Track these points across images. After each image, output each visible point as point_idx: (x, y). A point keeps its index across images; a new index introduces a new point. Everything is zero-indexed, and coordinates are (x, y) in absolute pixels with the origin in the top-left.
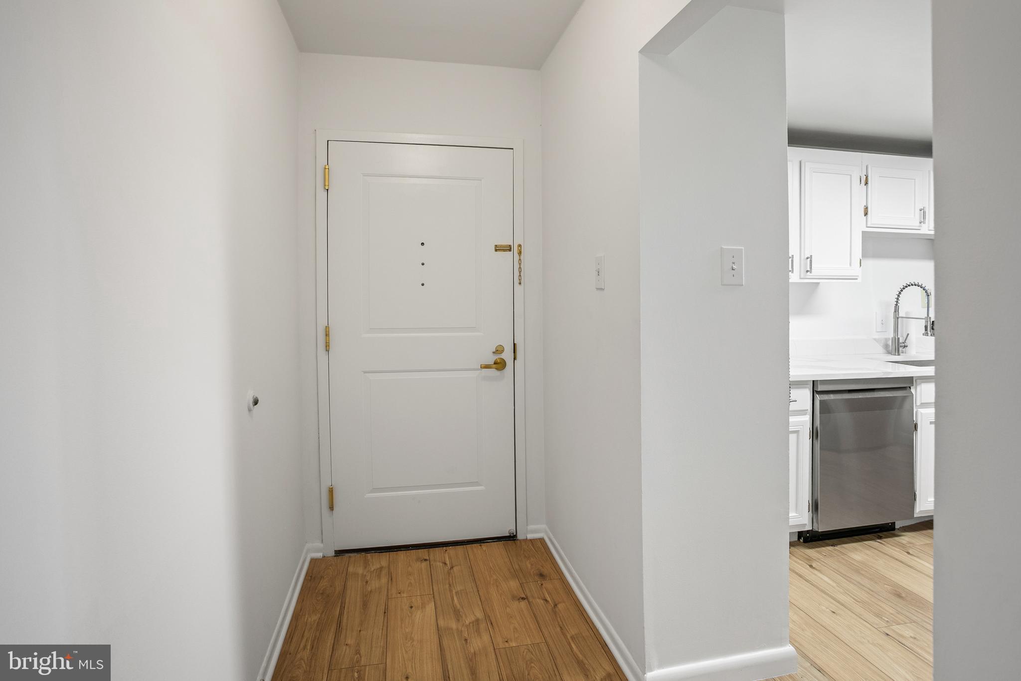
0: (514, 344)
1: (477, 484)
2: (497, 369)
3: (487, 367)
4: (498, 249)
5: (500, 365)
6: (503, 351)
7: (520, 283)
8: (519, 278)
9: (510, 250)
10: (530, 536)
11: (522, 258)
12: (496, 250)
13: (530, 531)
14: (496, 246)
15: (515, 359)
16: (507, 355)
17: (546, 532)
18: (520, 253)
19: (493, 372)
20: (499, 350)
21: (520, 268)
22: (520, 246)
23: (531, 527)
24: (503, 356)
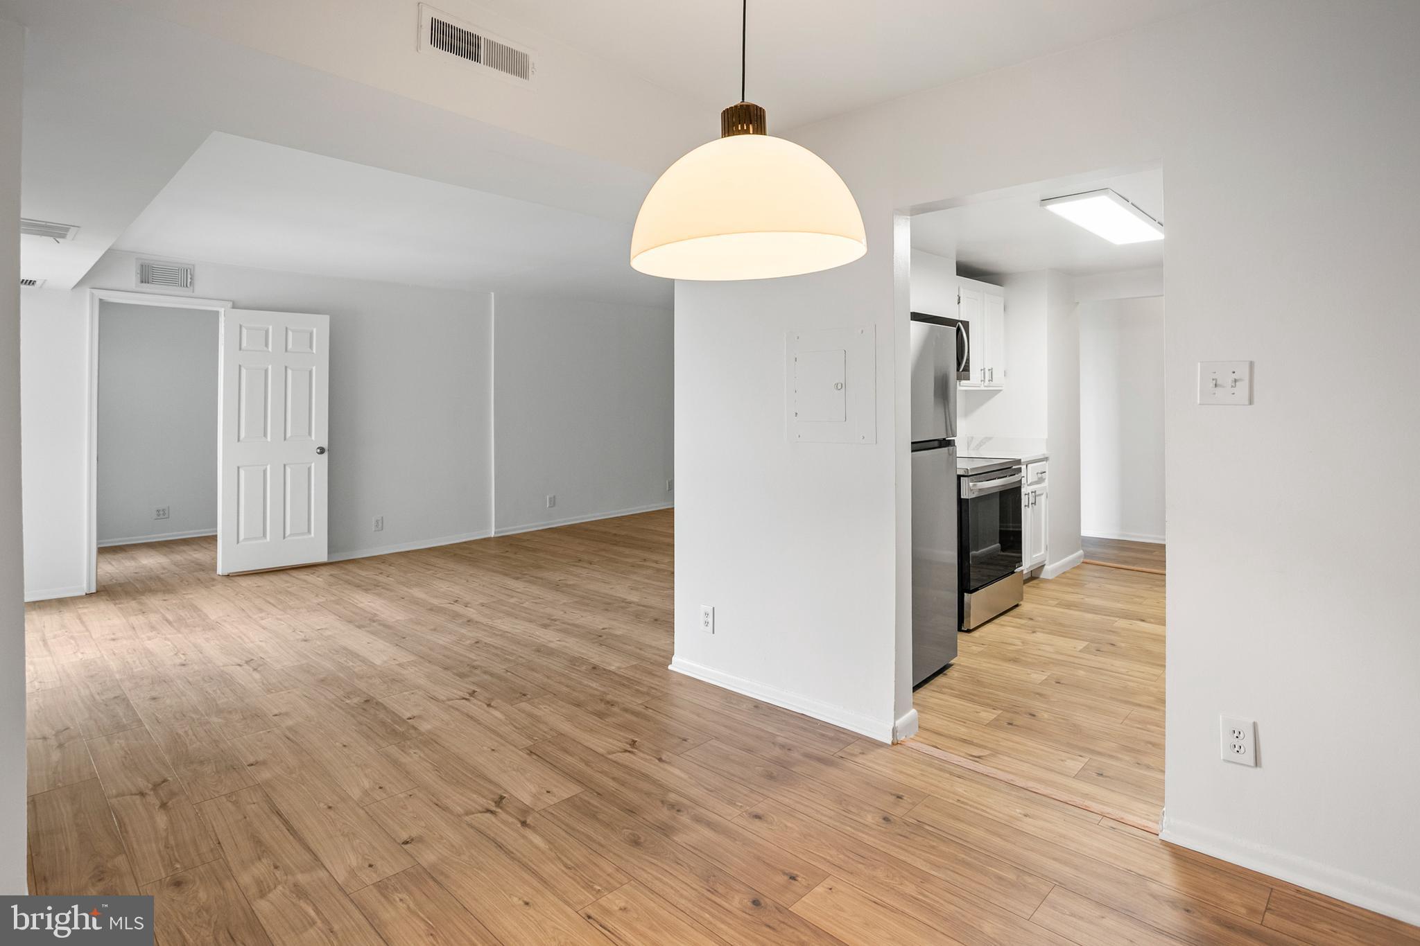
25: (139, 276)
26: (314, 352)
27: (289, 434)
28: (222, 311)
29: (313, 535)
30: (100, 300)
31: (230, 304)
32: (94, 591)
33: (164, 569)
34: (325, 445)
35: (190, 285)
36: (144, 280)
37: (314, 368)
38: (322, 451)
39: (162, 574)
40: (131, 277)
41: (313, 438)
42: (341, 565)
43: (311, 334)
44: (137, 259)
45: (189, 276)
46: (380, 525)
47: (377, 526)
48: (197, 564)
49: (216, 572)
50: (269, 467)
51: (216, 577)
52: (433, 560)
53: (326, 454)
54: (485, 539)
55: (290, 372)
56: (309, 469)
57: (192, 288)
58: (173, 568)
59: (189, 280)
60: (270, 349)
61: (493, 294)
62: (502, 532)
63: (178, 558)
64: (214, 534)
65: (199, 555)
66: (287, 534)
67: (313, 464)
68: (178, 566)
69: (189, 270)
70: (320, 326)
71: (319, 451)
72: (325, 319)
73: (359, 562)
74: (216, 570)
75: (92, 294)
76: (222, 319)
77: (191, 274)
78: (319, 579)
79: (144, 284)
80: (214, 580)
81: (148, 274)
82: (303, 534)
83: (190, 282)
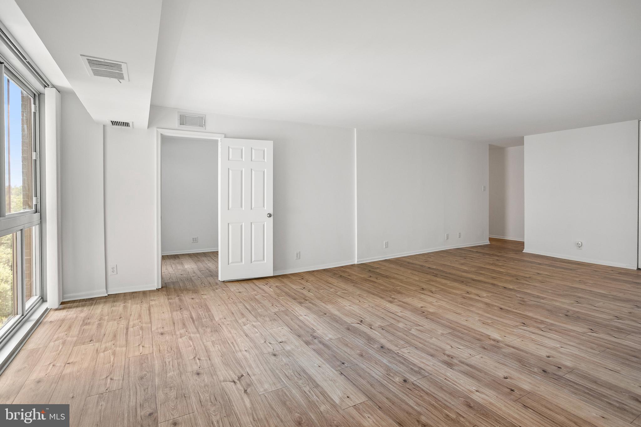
25: (179, 121)
26: (266, 161)
27: (253, 206)
28: (219, 139)
29: (265, 261)
30: (161, 134)
31: (223, 136)
32: (160, 287)
33: (194, 273)
34: (271, 212)
35: (204, 126)
36: (182, 123)
37: (266, 170)
38: (270, 215)
39: (193, 277)
40: (175, 122)
41: (265, 208)
42: (280, 278)
43: (264, 151)
44: (178, 112)
45: (203, 121)
46: (298, 256)
47: (297, 257)
48: (210, 271)
49: (218, 279)
50: (243, 224)
51: (218, 282)
52: (330, 280)
53: (272, 217)
54: (352, 265)
55: (253, 172)
56: (264, 225)
57: (204, 127)
58: (199, 273)
59: (203, 123)
60: (244, 160)
61: (355, 129)
62: (361, 261)
63: (201, 265)
64: (217, 250)
65: (210, 265)
66: (253, 261)
67: (265, 223)
68: (200, 271)
69: (203, 118)
70: (268, 147)
71: (268, 215)
72: (270, 143)
73: (289, 277)
74: (218, 276)
75: (157, 131)
76: (219, 144)
77: (204, 120)
78: (270, 289)
79: (182, 126)
80: (217, 284)
81: (184, 120)
82: (261, 261)
83: (204, 124)
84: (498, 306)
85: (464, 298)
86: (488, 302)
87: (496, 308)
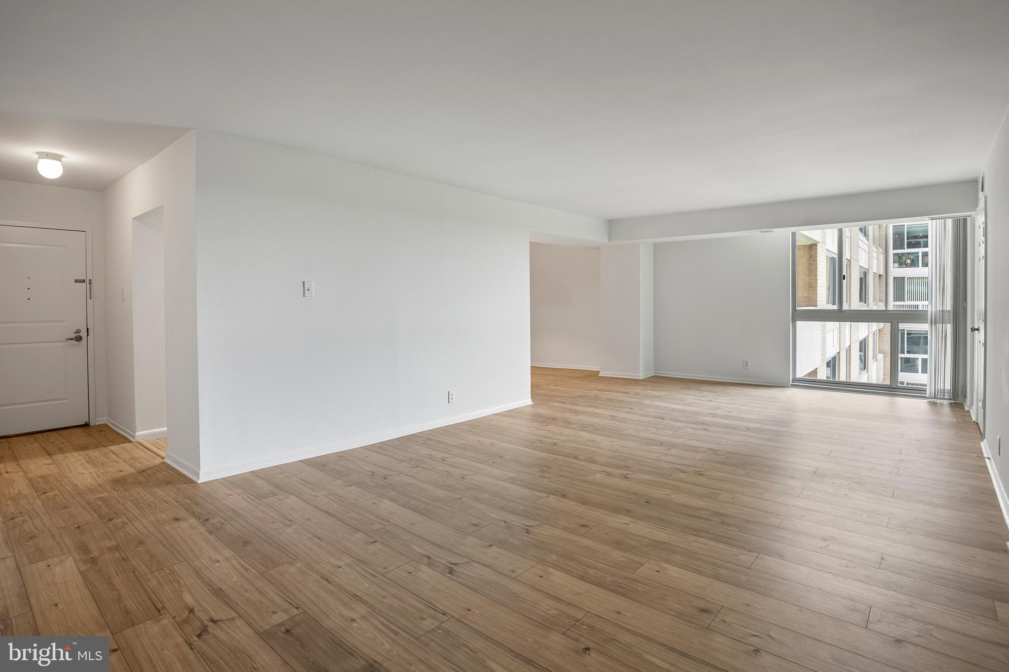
0: (88, 329)
1: (65, 399)
2: (76, 340)
3: (71, 339)
4: (76, 281)
5: (79, 339)
6: (80, 332)
7: (90, 298)
8: (90, 295)
9: (84, 282)
10: (97, 424)
11: (92, 286)
12: (76, 282)
13: (98, 420)
14: (76, 280)
15: (88, 335)
16: (83, 334)
17: (108, 420)
18: (90, 283)
19: (74, 342)
20: (78, 331)
21: (90, 291)
22: (90, 280)
23: (97, 419)
24: (80, 334)
84: (580, 460)
85: (627, 467)
86: (594, 465)
87: (582, 458)
